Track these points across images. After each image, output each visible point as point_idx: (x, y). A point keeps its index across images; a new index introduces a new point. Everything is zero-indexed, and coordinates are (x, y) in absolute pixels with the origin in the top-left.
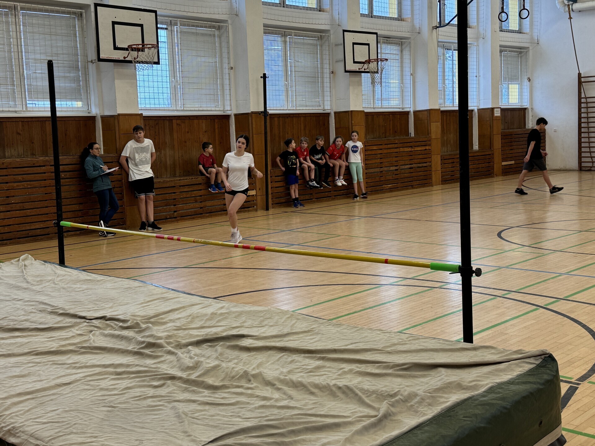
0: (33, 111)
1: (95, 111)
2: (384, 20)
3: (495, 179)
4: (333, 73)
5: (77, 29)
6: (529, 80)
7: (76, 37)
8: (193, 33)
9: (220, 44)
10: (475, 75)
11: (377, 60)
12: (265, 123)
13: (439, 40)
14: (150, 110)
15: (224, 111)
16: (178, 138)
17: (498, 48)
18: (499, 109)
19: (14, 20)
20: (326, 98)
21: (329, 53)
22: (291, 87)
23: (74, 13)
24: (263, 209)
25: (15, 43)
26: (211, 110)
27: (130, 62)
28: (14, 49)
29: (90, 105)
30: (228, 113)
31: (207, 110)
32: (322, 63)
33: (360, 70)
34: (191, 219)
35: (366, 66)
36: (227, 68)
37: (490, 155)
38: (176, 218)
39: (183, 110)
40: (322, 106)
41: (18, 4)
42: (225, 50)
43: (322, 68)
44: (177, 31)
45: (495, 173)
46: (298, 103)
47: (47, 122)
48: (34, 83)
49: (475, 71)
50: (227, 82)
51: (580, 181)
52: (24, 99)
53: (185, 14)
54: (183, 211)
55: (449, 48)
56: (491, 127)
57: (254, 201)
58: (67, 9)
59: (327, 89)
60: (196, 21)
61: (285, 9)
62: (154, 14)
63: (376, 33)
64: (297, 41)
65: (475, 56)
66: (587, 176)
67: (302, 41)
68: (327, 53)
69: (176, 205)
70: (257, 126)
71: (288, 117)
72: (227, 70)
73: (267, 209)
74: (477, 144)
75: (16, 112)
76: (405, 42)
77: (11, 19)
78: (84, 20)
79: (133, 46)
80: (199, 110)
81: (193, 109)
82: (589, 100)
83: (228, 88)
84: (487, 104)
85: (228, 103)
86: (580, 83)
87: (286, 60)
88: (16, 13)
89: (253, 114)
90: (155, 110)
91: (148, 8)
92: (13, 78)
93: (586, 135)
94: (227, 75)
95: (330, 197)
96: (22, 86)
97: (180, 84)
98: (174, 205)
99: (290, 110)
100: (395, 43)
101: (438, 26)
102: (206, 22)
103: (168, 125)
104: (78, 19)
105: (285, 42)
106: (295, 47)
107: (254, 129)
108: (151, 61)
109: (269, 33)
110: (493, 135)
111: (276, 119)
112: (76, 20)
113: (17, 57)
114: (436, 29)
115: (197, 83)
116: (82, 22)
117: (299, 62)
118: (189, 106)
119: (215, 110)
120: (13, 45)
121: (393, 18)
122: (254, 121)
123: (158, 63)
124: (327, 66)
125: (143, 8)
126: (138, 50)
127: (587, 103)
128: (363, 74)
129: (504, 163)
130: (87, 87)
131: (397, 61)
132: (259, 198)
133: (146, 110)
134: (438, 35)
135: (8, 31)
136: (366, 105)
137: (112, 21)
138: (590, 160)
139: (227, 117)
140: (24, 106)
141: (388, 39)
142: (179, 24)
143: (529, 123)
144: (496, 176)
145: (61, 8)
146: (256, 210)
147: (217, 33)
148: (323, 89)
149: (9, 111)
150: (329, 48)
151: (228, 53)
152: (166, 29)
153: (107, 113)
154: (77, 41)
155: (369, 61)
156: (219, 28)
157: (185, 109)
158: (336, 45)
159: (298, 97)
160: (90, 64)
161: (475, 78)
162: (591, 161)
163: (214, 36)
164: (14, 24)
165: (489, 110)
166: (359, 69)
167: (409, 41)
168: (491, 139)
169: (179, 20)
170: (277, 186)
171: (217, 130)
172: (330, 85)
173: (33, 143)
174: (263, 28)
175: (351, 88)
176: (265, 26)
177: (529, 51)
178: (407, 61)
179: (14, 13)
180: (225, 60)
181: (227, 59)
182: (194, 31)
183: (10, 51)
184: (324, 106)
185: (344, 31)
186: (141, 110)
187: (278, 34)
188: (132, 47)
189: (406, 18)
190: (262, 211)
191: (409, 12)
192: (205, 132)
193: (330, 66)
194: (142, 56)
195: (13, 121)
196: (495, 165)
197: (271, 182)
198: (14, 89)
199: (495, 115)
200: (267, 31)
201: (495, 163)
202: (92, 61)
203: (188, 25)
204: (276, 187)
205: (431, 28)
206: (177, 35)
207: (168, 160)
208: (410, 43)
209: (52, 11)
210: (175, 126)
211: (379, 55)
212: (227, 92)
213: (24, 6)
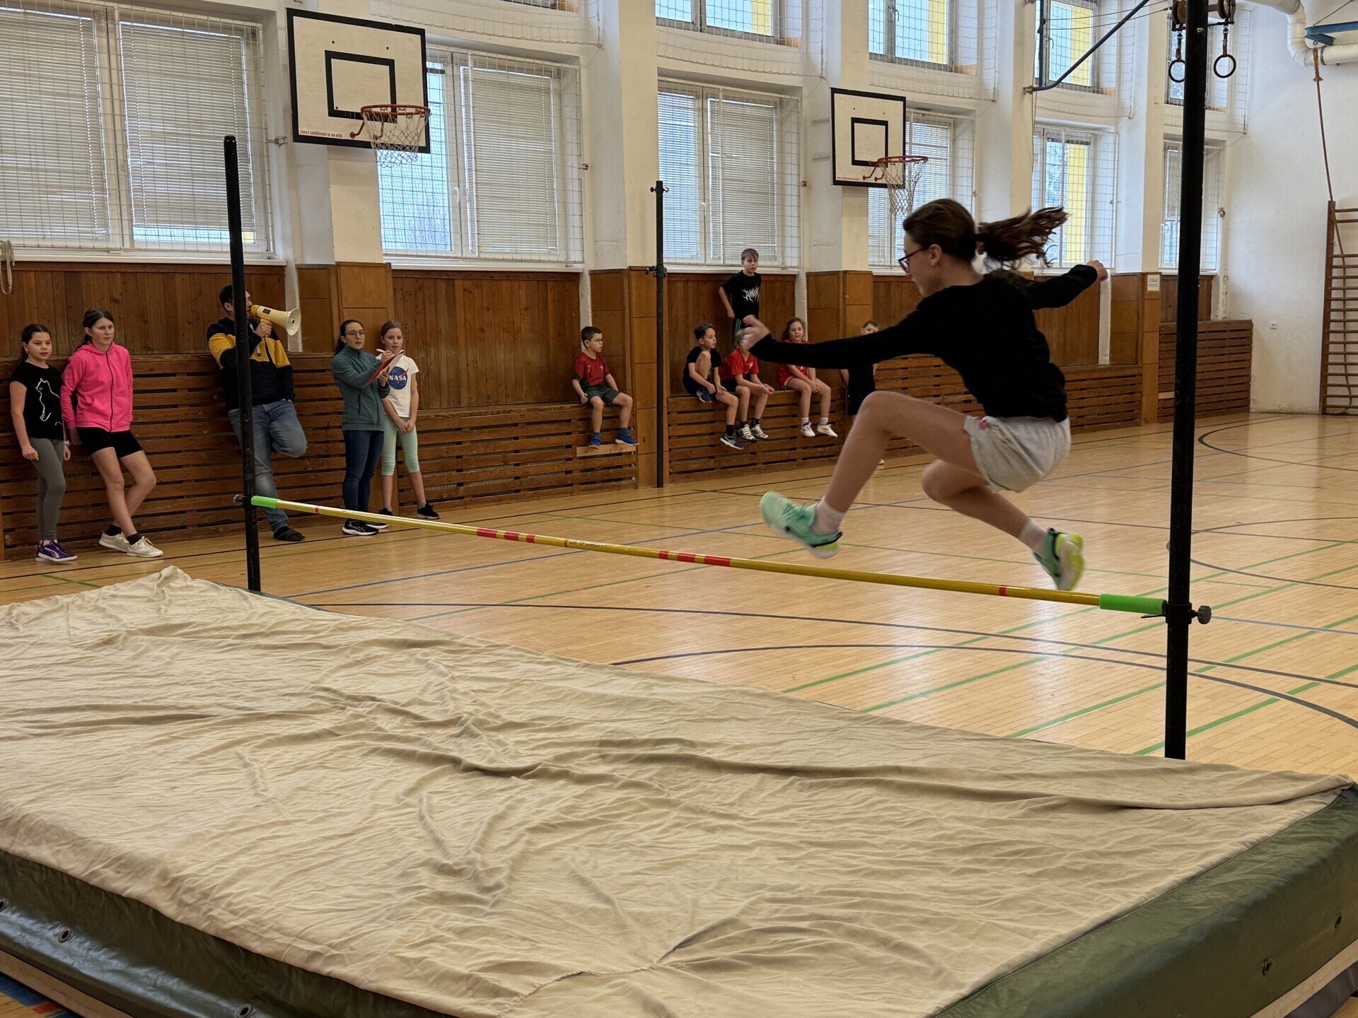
0: (146, 250)
1: (282, 254)
2: (920, 69)
3: (1143, 430)
4: (805, 184)
5: (244, 67)
6: (1223, 213)
7: (242, 84)
8: (503, 85)
9: (561, 110)
10: (1109, 198)
11: (903, 159)
12: (659, 292)
13: (1037, 119)
14: (407, 256)
15: (567, 263)
16: (466, 320)
17: (1161, 141)
18: (1158, 277)
19: (105, 41)
20: (788, 241)
21: (799, 140)
22: (715, 213)
23: (239, 30)
24: (651, 484)
25: (108, 96)
26: (540, 261)
27: (366, 145)
28: (104, 109)
29: (273, 240)
30: (577, 268)
31: (531, 261)
32: (782, 162)
33: (867, 181)
34: (494, 501)
35: (879, 172)
36: (575, 165)
37: (1134, 376)
38: (462, 498)
39: (479, 259)
40: (780, 259)
41: (115, 5)
42: (570, 125)
43: (782, 173)
44: (466, 79)
45: (1143, 417)
46: (729, 251)
47: (178, 277)
48: (149, 187)
49: (1109, 190)
50: (574, 197)
51: (1321, 438)
52: (125, 223)
53: (485, 39)
54: (475, 484)
55: (1055, 137)
56: (1140, 316)
57: (630, 465)
58: (223, 20)
59: (792, 221)
60: (508, 57)
61: (705, 36)
62: (418, 37)
63: (903, 99)
64: (728, 108)
65: (1111, 157)
66: (1337, 425)
67: (740, 110)
68: (794, 140)
69: (461, 470)
70: (641, 298)
71: (705, 282)
72: (575, 170)
73: (660, 484)
74: (1108, 352)
75: (108, 250)
76: (962, 121)
77: (98, 40)
78: (261, 46)
79: (374, 110)
80: (513, 260)
81: (501, 257)
82: (1349, 261)
83: (577, 212)
84: (1134, 266)
85: (575, 245)
86: (1332, 222)
87: (703, 153)
88: (110, 26)
89: (633, 273)
90: (417, 256)
91: (406, 24)
92: (102, 174)
93: (1339, 337)
94: (576, 183)
95: (795, 460)
96: (123, 193)
97: (471, 200)
98: (459, 471)
99: (711, 265)
100: (940, 123)
101: (1035, 86)
102: (531, 61)
103: (443, 292)
104: (248, 44)
105: (703, 111)
106: (724, 125)
107: (634, 305)
108: (413, 144)
109: (669, 90)
110: (1143, 332)
111: (680, 285)
112: (243, 46)
113: (110, 126)
114: (1031, 93)
115: (510, 198)
116: (255, 52)
117: (732, 158)
118: (491, 249)
119: (549, 262)
120: (103, 99)
121: (940, 65)
122: (633, 287)
123: (426, 149)
124: (792, 169)
125: (394, 22)
126: (385, 118)
127: (1344, 267)
128: (870, 189)
129: (1162, 396)
130: (265, 199)
131: (944, 163)
132: (642, 458)
133: (397, 255)
134: (1034, 107)
135: (91, 68)
136: (876, 259)
137: (327, 52)
138: (1345, 391)
139: (574, 277)
140: (127, 238)
141: (926, 113)
142: (470, 63)
143: (1217, 308)
144: (1146, 422)
145: (211, 18)
146: (636, 487)
147: (553, 85)
148: (783, 221)
149: (94, 249)
150: (798, 129)
151: (579, 132)
152: (442, 72)
153: (311, 260)
154: (243, 94)
155: (885, 161)
156: (559, 74)
157: (482, 256)
158: (815, 122)
159: (728, 237)
160: (273, 146)
161: (1109, 206)
162: (1347, 393)
163: (547, 91)
164: (106, 51)
165: (1136, 278)
166: (864, 178)
167: (971, 118)
168: (1137, 341)
169: (470, 52)
170: (681, 433)
171: (550, 307)
172: (799, 212)
173: (146, 322)
174: (657, 78)
175: (845, 220)
176: (662, 73)
177: (1224, 148)
178: (965, 161)
179: (104, 25)
180: (572, 149)
181: (575, 146)
182: (504, 79)
183: (95, 114)
184: (783, 258)
185: (834, 91)
186: (386, 255)
187: (690, 92)
188: (370, 112)
189: (966, 67)
190: (649, 488)
191: (974, 53)
192: (526, 309)
193: (799, 169)
194: (392, 132)
195: (102, 273)
196: (1144, 398)
197: (669, 425)
198: (104, 200)
199: (1150, 289)
200: (665, 85)
201: (1144, 393)
202: (276, 141)
203: (492, 66)
204: (679, 437)
205: (1021, 90)
206: (466, 88)
207: (443, 369)
208: (973, 122)
209: (190, 25)
210: (459, 292)
211: (907, 149)
212: (575, 220)
213: (129, 12)
